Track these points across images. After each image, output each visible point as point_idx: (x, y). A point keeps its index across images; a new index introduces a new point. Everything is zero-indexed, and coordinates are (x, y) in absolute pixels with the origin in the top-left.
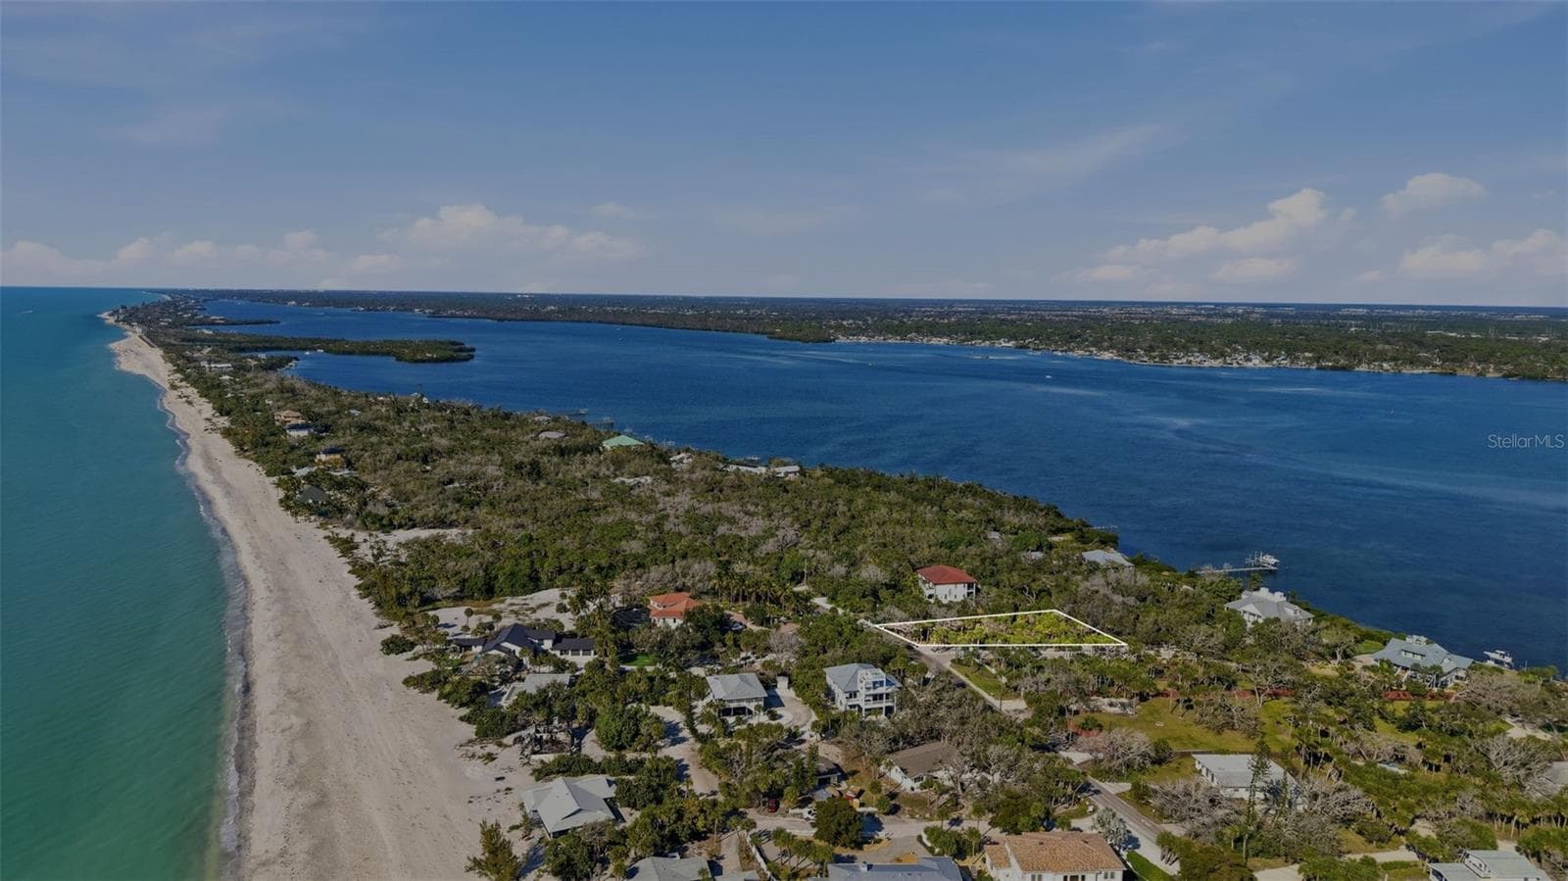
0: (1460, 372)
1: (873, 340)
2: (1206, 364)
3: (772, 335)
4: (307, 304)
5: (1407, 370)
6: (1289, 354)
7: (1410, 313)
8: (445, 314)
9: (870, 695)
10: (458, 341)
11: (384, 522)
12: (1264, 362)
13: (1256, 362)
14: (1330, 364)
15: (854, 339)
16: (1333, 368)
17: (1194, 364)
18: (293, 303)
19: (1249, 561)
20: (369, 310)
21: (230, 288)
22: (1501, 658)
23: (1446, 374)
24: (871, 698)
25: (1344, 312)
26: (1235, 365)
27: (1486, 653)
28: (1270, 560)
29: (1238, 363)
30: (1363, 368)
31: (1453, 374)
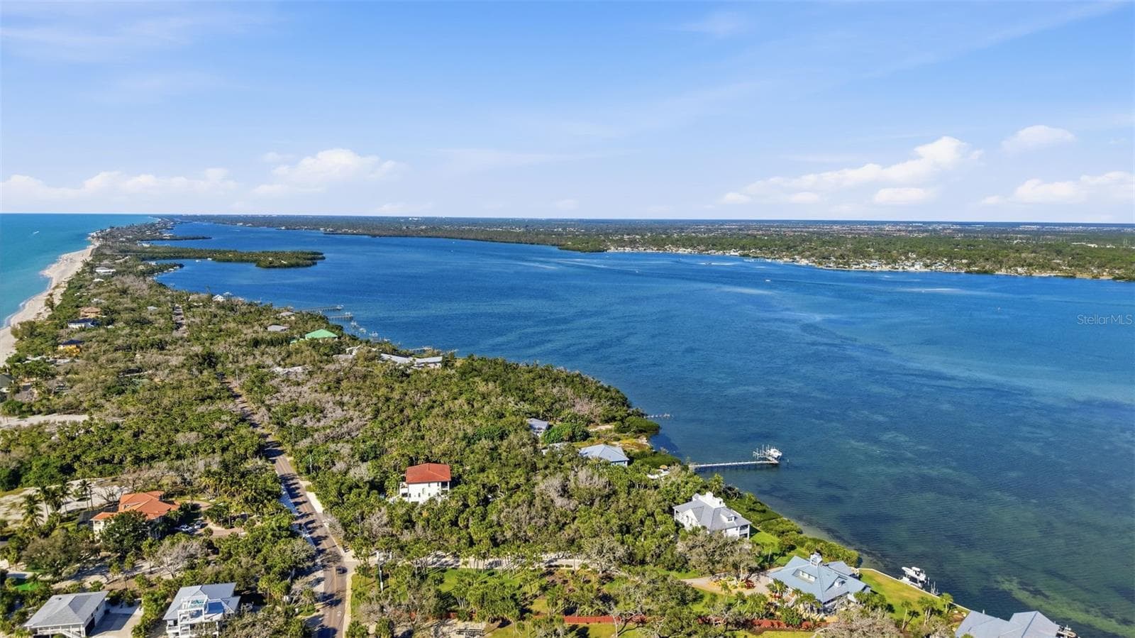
0: (1079, 276)
1: (635, 250)
2: (878, 269)
3: (562, 247)
4: (250, 225)
5: (1037, 274)
6: (950, 260)
7: (1070, 229)
8: (340, 232)
9: (187, 625)
10: (319, 251)
11: (24, 408)
12: (924, 267)
13: (918, 267)
14: (976, 269)
15: (621, 250)
16: (978, 272)
17: (868, 269)
18: (241, 224)
19: (756, 454)
20: (288, 229)
21: (212, 214)
22: (916, 576)
23: (1067, 277)
24: (189, 628)
25: (1021, 228)
26: (900, 270)
27: (904, 568)
28: (774, 453)
29: (903, 268)
30: (1003, 272)
31: (1073, 277)
